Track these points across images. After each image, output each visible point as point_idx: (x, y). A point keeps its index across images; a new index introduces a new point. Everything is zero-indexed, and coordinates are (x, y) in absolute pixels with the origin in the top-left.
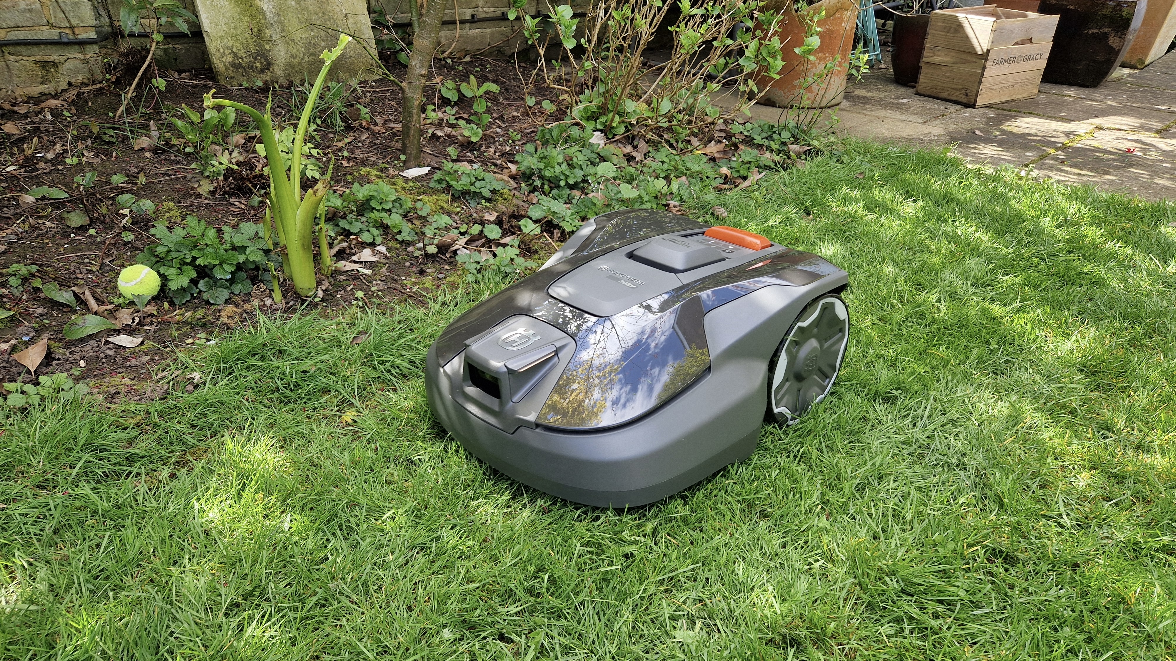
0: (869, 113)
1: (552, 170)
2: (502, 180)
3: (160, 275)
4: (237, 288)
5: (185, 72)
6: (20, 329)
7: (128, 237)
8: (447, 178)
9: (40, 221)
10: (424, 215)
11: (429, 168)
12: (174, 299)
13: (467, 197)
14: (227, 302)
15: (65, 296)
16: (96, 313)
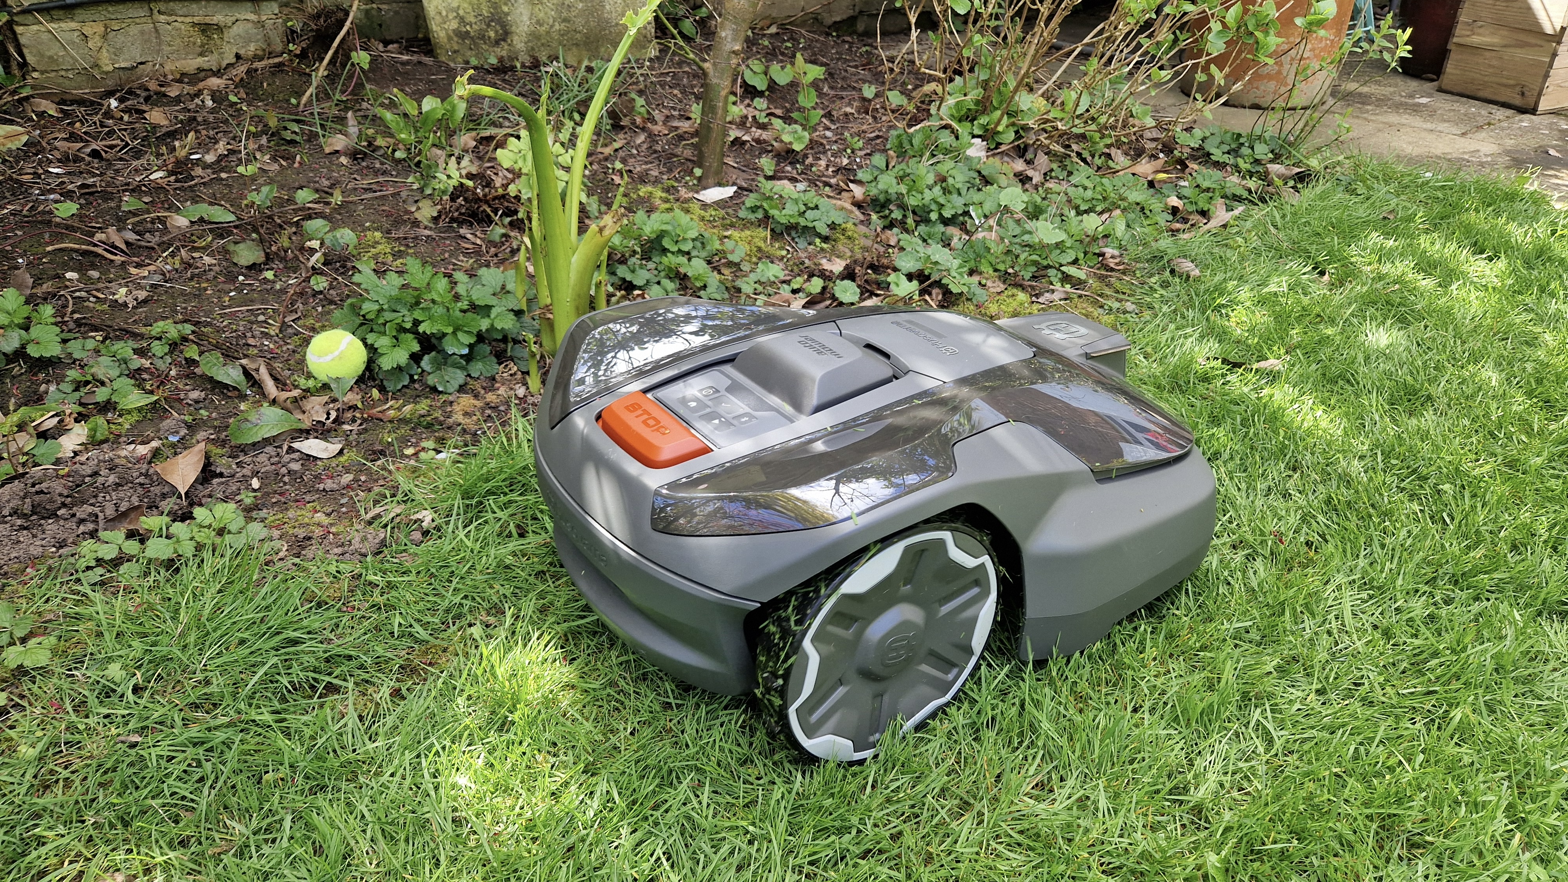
0: (1373, 118)
1: (919, 196)
2: (842, 209)
3: (366, 345)
4: (477, 368)
5: (392, 42)
6: (167, 424)
7: (320, 283)
8: (765, 205)
9: (195, 255)
10: (737, 260)
11: (735, 188)
12: (385, 383)
13: (793, 233)
14: (462, 389)
15: (231, 375)
16: (274, 402)
